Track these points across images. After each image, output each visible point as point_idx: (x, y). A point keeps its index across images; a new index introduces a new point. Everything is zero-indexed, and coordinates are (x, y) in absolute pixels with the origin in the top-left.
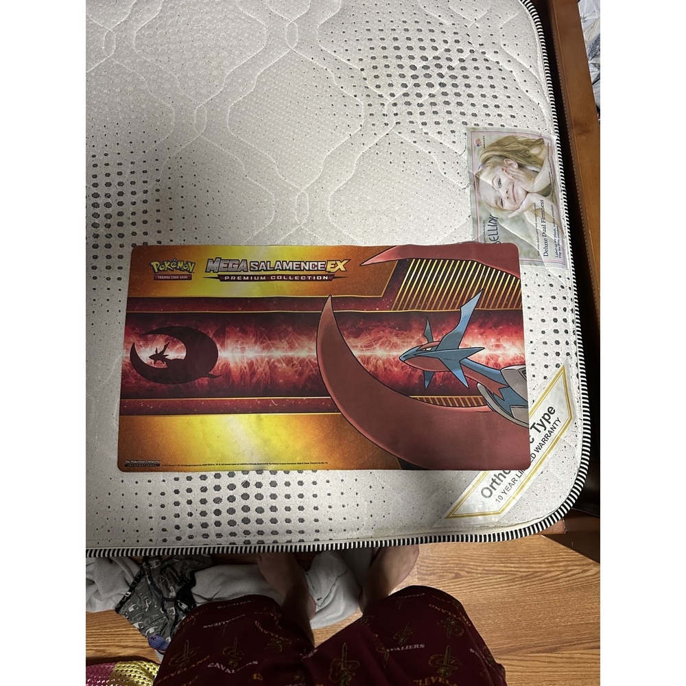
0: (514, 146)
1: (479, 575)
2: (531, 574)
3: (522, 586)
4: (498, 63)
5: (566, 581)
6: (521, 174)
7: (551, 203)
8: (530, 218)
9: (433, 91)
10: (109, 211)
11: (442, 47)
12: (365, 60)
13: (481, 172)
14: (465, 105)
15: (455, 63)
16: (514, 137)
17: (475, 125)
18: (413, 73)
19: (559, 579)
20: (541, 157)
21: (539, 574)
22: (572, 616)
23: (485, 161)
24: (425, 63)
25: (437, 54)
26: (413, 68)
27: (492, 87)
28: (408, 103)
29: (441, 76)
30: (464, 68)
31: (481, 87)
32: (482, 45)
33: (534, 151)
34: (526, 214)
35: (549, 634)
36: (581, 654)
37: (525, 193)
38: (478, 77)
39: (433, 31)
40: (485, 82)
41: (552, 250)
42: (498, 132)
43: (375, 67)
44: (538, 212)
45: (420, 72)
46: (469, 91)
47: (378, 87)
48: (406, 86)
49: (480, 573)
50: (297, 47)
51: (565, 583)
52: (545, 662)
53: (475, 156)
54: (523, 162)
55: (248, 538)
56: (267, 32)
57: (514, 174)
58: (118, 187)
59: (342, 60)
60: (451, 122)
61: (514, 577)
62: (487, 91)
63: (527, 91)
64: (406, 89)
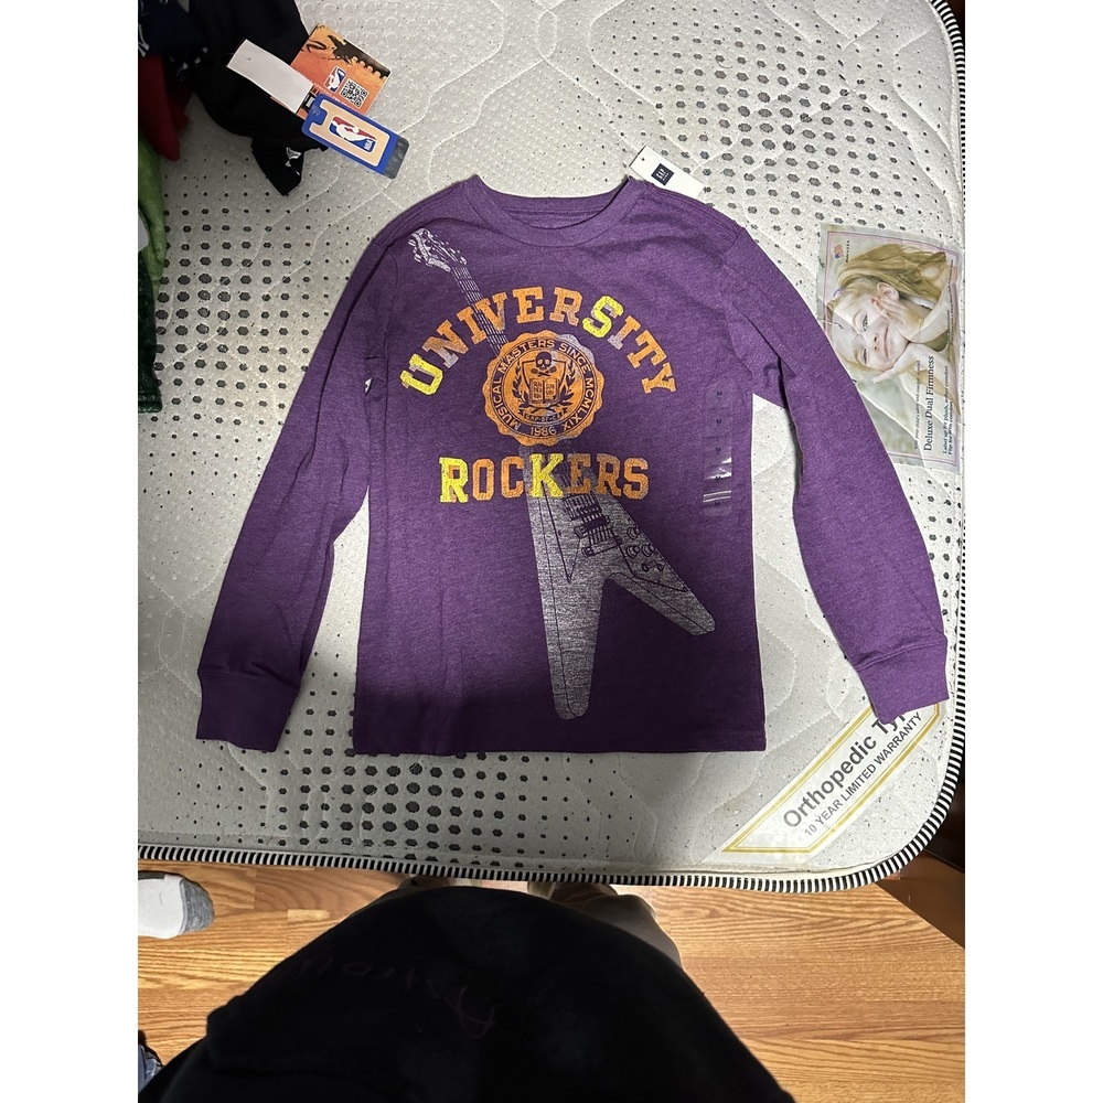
0: (895, 262)
1: (747, 916)
2: (828, 921)
3: (811, 937)
4: (885, 116)
5: (880, 936)
6: (902, 311)
7: (946, 363)
8: (908, 386)
9: (773, 155)
10: (225, 307)
11: (795, 80)
12: (665, 90)
13: (837, 302)
14: (823, 185)
15: (814, 111)
16: (897, 247)
17: (836, 220)
18: (743, 120)
19: (869, 931)
20: (938, 283)
21: (840, 921)
22: (882, 989)
23: (846, 284)
24: (763, 105)
25: (785, 91)
26: (744, 111)
27: (872, 157)
28: (729, 173)
29: (789, 130)
30: (828, 121)
31: (852, 155)
32: (862, 82)
33: (929, 273)
34: (903, 378)
35: (844, 1012)
36: (891, 1045)
37: (904, 343)
38: (851, 139)
39: (784, 51)
40: (861, 148)
41: (938, 440)
42: (873, 236)
43: (681, 105)
44: (923, 376)
45: (755, 121)
46: (833, 161)
47: (683, 138)
48: (729, 143)
49: (749, 913)
50: (552, 57)
51: (877, 939)
52: (833, 1053)
53: (831, 271)
54: (907, 290)
56: (507, 25)
57: (891, 309)
58: (242, 267)
59: (627, 86)
60: (796, 212)
61: (802, 922)
62: (862, 164)
63: (928, 169)
64: (729, 148)
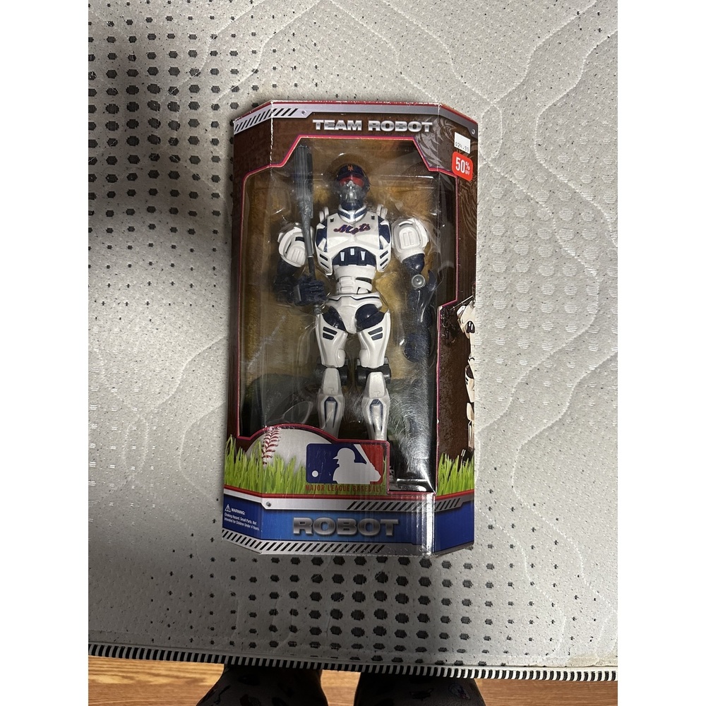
55: (379, 653)
